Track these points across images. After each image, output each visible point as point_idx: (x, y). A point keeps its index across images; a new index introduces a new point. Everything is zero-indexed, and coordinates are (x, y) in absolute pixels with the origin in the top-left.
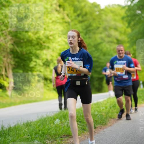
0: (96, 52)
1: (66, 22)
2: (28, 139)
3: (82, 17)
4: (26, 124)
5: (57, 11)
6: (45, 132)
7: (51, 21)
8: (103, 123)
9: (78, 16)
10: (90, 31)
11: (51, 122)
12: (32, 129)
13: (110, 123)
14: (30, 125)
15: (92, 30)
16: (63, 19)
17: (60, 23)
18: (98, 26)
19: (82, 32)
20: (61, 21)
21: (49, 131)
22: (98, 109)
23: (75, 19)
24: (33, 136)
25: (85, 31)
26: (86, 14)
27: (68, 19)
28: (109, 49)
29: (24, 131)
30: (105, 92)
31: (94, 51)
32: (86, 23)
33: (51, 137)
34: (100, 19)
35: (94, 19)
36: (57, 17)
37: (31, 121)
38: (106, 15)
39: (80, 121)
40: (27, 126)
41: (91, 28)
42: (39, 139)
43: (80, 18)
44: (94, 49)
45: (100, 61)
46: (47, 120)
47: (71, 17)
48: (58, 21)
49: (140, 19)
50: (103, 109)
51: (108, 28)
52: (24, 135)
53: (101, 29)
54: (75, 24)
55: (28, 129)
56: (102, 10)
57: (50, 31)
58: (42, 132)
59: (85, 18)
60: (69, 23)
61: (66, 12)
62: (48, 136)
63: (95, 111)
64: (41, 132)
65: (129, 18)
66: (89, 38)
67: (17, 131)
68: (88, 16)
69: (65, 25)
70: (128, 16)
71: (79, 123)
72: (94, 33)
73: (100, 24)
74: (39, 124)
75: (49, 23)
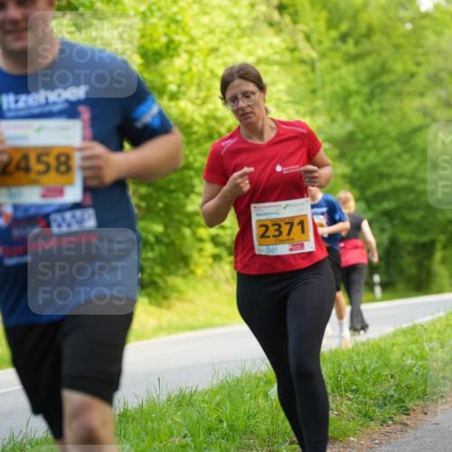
0: (406, 157)
1: (303, 62)
2: (183, 447)
3: (357, 43)
4: (176, 400)
5: (271, 24)
6: (240, 424)
8: (434, 394)
9: (344, 38)
10: (383, 88)
11: (258, 390)
12: (195, 416)
14: (190, 404)
15: (392, 83)
16: (293, 50)
18: (413, 68)
19: (358, 93)
20: (287, 57)
21: (252, 422)
22: (413, 347)
23: (334, 49)
24: (201, 439)
25: (366, 90)
26: (369, 32)
27: (308, 52)
29: (169, 422)
30: (440, 291)
31: (399, 156)
32: (369, 61)
33: (258, 441)
34: (418, 45)
35: (397, 47)
37: (194, 389)
38: (439, 34)
39: (354, 387)
40: (180, 405)
41: (386, 79)
42: (220, 446)
43: (350, 47)
44: (397, 148)
45: (420, 187)
46: (243, 384)
47: (320, 42)
48: (277, 57)
51: (444, 75)
52: (172, 434)
53: (421, 79)
54: (335, 68)
55: (184, 416)
56: (426, 16)
58: (228, 425)
59: (366, 45)
60: (312, 64)
61: (301, 27)
62: (249, 439)
63: (403, 354)
64: (225, 424)
66: (382, 111)
67: (149, 424)
68: (377, 38)
71: (351, 396)
72: (399, 94)
73: (418, 64)
74: (218, 398)
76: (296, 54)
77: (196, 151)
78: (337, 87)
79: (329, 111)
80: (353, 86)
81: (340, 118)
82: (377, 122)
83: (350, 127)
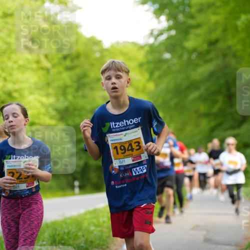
1: (43, 69)
3: (72, 60)
7: (15, 66)
8: (104, 245)
9: (65, 58)
10: (84, 85)
13: (115, 245)
16: (38, 62)
17: (32, 69)
19: (71, 86)
20: (34, 66)
22: (95, 221)
23: (60, 63)
25: (75, 85)
26: (78, 56)
27: (46, 64)
32: (78, 71)
35: (92, 65)
36: (27, 60)
39: (63, 242)
41: (86, 80)
43: (68, 63)
47: (52, 59)
48: (30, 66)
49: (169, 67)
50: (104, 222)
54: (60, 73)
56: (106, 50)
57: (14, 83)
59: (76, 62)
60: (48, 70)
63: (89, 224)
65: (152, 66)
66: (84, 97)
68: (82, 59)
69: (41, 72)
70: (149, 62)
72: (92, 89)
75: (12, 69)
76: (40, 65)
78: (61, 83)
79: (56, 95)
80: (69, 82)
81: (62, 99)
82: (81, 102)
83: (66, 104)
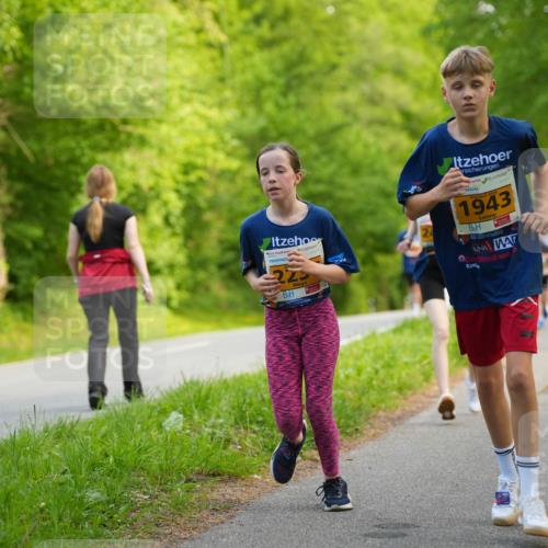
0: (324, 159)
1: (210, 45)
2: (61, 484)
3: (273, 26)
4: (54, 432)
6: (129, 459)
8: (348, 426)
9: (257, 20)
10: (300, 79)
11: (151, 420)
12: (77, 449)
13: (372, 426)
14: (71, 436)
15: (311, 75)
16: (199, 30)
17: (187, 47)
18: (334, 59)
19: (272, 84)
20: (192, 39)
21: (143, 457)
23: (245, 32)
24: (83, 476)
25: (281, 81)
26: (286, 15)
27: (215, 34)
28: (373, 150)
29: (46, 456)
30: (357, 312)
31: (316, 158)
32: (286, 48)
33: (148, 479)
34: (340, 33)
35: (317, 34)
36: (175, 25)
37: (76, 419)
38: (364, 20)
39: (260, 419)
40: (58, 436)
41: (304, 69)
42: (105, 484)
43: (264, 30)
44: (315, 149)
45: (339, 194)
46: (134, 413)
47: (231, 24)
48: (181, 39)
49: (492, 33)
50: (347, 377)
51: (368, 67)
52: (49, 469)
53: (343, 73)
54: (247, 54)
55: (63, 450)
58: (115, 461)
59: (282, 29)
60: (221, 48)
61: (209, 5)
62: (139, 476)
64: (111, 459)
65: (451, 32)
66: (300, 106)
67: (22, 458)
68: (295, 21)
69: (207, 53)
70: (445, 24)
71: (257, 429)
72: (318, 88)
73: (340, 54)
74: (104, 429)
76: (203, 36)
77: (84, 144)
78: (249, 76)
79: (239, 104)
80: (267, 76)
81: (251, 111)
82: (293, 119)
83: (262, 122)
